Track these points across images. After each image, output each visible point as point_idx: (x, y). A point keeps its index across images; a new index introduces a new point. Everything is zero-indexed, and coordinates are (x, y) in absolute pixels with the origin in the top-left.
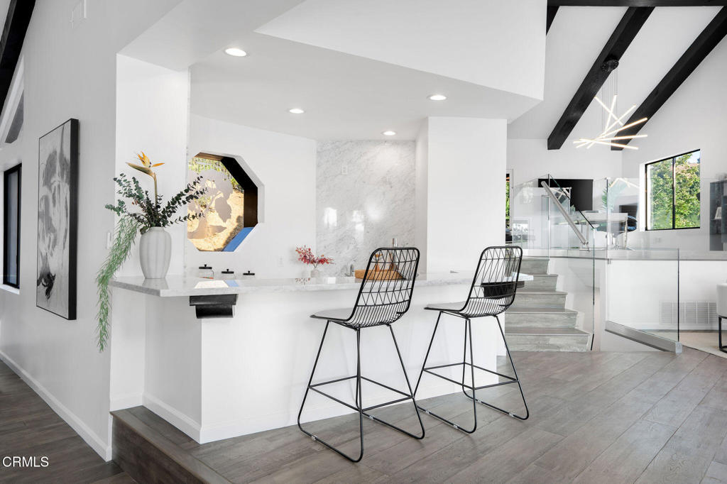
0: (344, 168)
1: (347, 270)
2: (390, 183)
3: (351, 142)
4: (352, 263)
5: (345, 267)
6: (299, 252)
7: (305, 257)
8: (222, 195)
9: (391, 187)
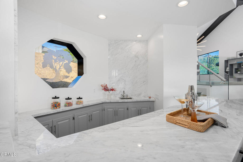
0: (120, 51)
1: (121, 93)
2: (138, 57)
3: (122, 40)
4: (123, 90)
5: (121, 91)
6: (102, 86)
7: (105, 88)
8: (67, 62)
9: (138, 59)
